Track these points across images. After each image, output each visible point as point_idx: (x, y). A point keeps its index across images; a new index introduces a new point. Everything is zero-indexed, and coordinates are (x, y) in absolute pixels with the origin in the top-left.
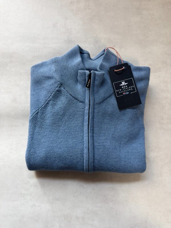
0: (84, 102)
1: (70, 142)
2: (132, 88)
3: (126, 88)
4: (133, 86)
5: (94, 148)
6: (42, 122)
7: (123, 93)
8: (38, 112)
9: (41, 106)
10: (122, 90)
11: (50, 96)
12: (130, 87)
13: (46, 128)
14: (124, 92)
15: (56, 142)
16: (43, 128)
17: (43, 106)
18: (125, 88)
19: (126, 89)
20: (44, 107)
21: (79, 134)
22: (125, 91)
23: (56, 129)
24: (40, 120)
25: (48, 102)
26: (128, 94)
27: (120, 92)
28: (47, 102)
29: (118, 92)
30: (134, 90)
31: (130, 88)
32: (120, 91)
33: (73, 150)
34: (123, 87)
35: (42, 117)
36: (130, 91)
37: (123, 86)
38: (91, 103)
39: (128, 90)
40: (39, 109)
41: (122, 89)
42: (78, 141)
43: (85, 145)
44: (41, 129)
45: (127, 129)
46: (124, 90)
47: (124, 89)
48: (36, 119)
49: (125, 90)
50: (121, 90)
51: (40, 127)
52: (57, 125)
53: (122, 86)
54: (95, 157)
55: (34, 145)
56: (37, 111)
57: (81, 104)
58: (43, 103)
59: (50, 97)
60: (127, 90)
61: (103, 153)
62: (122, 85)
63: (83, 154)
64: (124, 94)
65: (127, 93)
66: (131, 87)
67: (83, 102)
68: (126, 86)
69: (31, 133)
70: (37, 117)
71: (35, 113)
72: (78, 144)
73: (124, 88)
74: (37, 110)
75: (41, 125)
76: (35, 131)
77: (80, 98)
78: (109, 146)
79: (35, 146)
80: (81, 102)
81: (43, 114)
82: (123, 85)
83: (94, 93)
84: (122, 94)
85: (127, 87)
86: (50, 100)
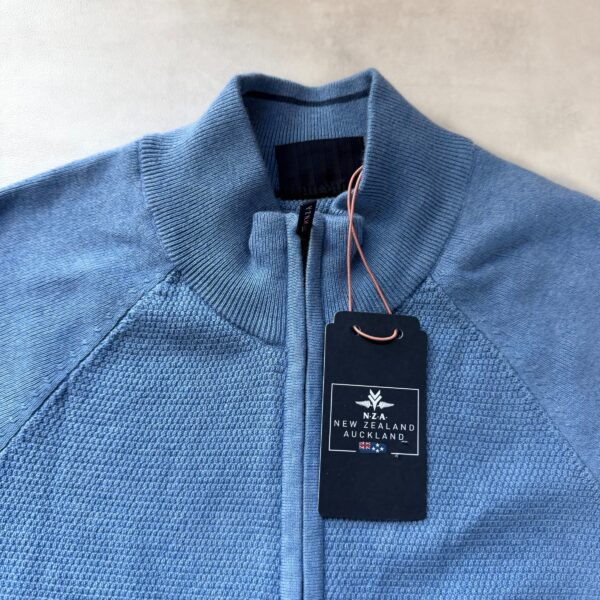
0: (284, 344)
1: (221, 524)
2: (406, 433)
3: (381, 426)
4: (412, 428)
5: (327, 552)
6: (86, 436)
7: (359, 439)
8: (66, 390)
9: (75, 362)
10: (359, 428)
11: (121, 319)
12: (395, 427)
13: (105, 464)
14: (366, 439)
15: (160, 528)
16: (94, 463)
17: (89, 359)
18: (378, 421)
19: (376, 430)
20: (93, 364)
21: (262, 486)
22: (369, 435)
23: (152, 467)
24: (78, 428)
25: (111, 342)
26: (381, 452)
27: (346, 434)
28: (106, 341)
29: (338, 431)
30: (411, 447)
31: (397, 432)
32: (350, 429)
33: (234, 559)
34: (366, 416)
35: (84, 413)
36: (391, 445)
37: (370, 410)
38: (309, 346)
39: (385, 436)
40: (68, 374)
41: (361, 421)
42: (258, 518)
43: (285, 539)
44: (84, 468)
45: (477, 464)
46: (370, 430)
47: (369, 425)
48: (58, 423)
49: (374, 431)
50: (353, 424)
51: (76, 460)
52: (157, 448)
53: (364, 409)
54: (329, 594)
55: (54, 544)
56: (62, 387)
57: (270, 350)
58: (86, 349)
59: (124, 321)
60: (380, 435)
61: (363, 575)
62: (366, 404)
63: (279, 578)
64: (363, 446)
65: (378, 449)
66: (403, 427)
67: (279, 343)
68: (382, 416)
69: (38, 491)
70: (64, 413)
71: (52, 398)
72: (258, 532)
73: (370, 420)
74: (60, 383)
75: (84, 448)
76: (56, 477)
77: (266, 328)
78: (392, 543)
79: (63, 548)
80: (268, 343)
81: (87, 397)
82: (371, 408)
83: (322, 304)
84: (353, 443)
85: (383, 422)
86: (125, 334)
